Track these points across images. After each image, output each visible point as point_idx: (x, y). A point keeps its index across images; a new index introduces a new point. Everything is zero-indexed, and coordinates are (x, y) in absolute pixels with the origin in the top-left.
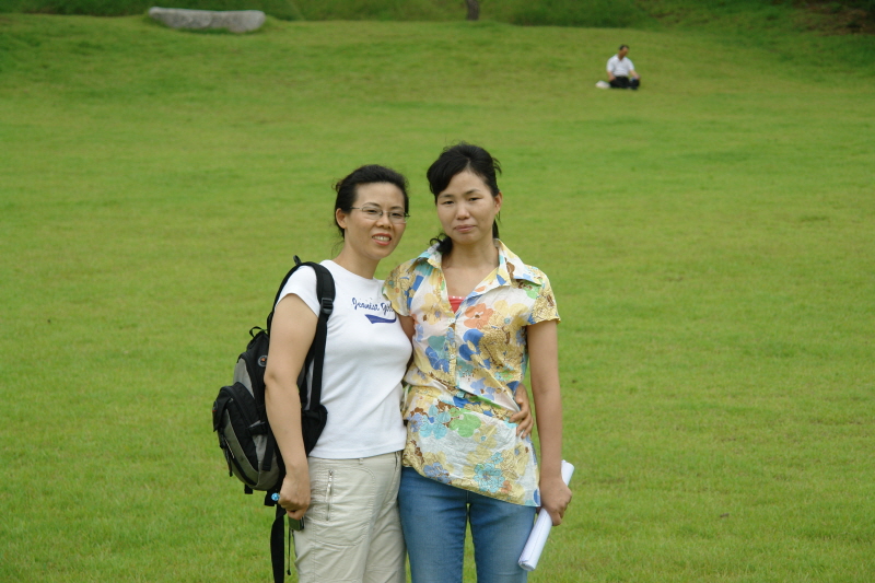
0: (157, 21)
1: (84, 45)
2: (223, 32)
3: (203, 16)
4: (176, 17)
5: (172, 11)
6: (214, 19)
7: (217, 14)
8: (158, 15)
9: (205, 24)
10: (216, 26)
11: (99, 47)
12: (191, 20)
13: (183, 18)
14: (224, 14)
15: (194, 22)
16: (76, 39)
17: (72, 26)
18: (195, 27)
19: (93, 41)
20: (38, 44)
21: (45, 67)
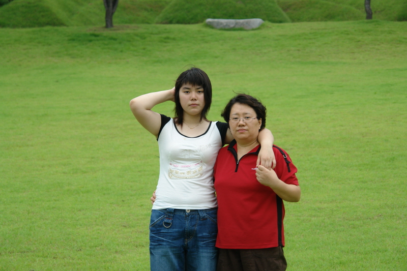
0: (210, 26)
1: (168, 38)
2: (241, 29)
3: (231, 22)
4: (218, 23)
5: (216, 20)
6: (237, 23)
7: (238, 21)
8: (209, 22)
9: (232, 26)
10: (237, 27)
11: (174, 39)
12: (225, 24)
13: (221, 23)
14: (241, 21)
15: (226, 25)
16: (164, 35)
17: (166, 29)
18: (227, 28)
19: (172, 36)
20: (145, 38)
21: (144, 49)
